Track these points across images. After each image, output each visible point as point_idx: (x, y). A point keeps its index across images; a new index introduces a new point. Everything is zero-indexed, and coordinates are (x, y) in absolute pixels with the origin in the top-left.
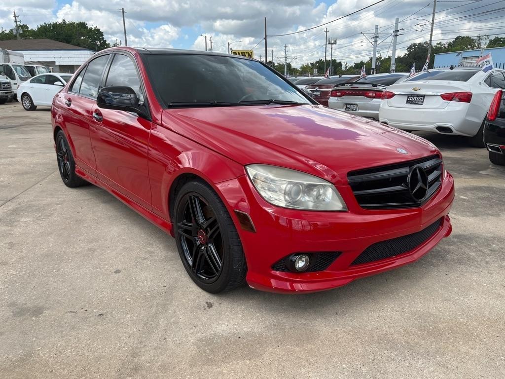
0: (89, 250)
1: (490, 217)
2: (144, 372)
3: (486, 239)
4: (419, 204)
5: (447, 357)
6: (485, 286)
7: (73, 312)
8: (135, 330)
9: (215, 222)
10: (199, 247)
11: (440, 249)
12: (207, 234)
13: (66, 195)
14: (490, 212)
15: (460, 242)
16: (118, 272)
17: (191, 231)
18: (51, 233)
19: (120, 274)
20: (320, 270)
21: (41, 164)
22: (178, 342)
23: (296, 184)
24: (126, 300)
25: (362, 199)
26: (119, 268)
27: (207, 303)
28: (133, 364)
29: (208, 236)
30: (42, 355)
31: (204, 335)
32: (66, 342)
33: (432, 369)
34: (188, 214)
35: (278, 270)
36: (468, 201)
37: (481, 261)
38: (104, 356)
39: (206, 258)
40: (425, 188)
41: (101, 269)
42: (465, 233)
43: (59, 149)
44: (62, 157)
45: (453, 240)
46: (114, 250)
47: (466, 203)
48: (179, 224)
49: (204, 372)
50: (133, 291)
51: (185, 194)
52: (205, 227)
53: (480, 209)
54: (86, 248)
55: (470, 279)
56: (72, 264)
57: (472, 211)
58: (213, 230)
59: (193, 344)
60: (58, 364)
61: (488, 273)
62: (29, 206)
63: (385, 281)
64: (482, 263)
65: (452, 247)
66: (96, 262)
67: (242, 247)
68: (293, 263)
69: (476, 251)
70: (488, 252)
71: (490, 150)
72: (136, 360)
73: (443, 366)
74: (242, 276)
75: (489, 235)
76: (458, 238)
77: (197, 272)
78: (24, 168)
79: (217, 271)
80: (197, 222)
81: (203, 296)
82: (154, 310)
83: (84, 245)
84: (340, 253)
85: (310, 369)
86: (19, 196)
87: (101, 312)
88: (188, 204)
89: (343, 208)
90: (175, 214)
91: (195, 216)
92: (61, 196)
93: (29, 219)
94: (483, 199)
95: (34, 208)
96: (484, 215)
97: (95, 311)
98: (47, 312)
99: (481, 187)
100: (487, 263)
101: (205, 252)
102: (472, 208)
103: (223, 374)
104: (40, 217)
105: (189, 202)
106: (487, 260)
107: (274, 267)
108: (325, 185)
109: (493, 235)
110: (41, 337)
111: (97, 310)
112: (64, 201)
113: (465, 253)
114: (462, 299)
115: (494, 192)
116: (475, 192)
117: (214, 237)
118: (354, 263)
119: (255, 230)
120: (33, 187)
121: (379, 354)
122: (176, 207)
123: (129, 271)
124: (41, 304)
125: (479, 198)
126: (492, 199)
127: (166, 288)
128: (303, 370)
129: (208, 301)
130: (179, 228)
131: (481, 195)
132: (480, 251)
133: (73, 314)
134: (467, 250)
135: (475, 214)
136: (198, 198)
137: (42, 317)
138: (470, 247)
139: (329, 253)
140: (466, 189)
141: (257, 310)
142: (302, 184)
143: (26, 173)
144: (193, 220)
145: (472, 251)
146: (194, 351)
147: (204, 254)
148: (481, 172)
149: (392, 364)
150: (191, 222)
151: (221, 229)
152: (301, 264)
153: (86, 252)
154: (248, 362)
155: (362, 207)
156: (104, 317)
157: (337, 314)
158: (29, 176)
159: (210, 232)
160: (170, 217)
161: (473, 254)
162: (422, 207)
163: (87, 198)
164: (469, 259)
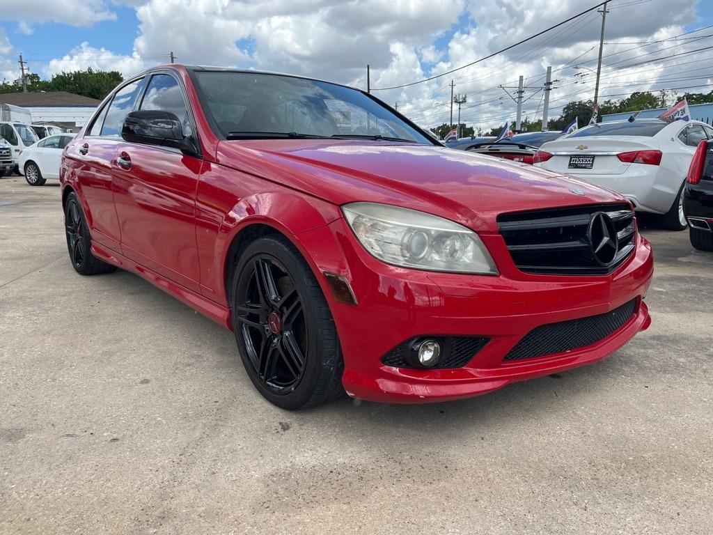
0: (105, 353)
1: (701, 314)
2: (177, 521)
3: (700, 341)
4: (605, 271)
5: (660, 499)
6: (705, 402)
7: (71, 436)
8: (167, 461)
9: (294, 295)
10: (270, 340)
11: (632, 354)
12: (281, 318)
13: (76, 284)
14: (701, 307)
15: (662, 345)
16: (145, 381)
17: (258, 316)
18: (49, 333)
19: (149, 385)
20: (456, 366)
21: (43, 247)
22: (234, 478)
23: (419, 231)
24: (155, 419)
25: (519, 258)
26: (148, 377)
27: (280, 423)
28: (161, 510)
29: (284, 319)
30: (15, 495)
31: (275, 468)
32: (56, 477)
33: (637, 516)
34: (253, 291)
35: (392, 364)
36: (666, 294)
37: (696, 369)
38: (115, 498)
39: (280, 355)
40: (614, 246)
41: (119, 379)
42: (668, 334)
43: (69, 220)
44: (73, 232)
45: (650, 342)
46: (142, 354)
47: (663, 296)
48: (239, 308)
49: (274, 521)
50: (168, 408)
51: (250, 258)
52: (278, 305)
53: (685, 304)
54: (101, 351)
55: (682, 392)
56: (76, 371)
57: (674, 305)
58: (291, 309)
59: (258, 480)
60: (40, 509)
61: (709, 384)
62: (21, 298)
63: (554, 395)
64: (698, 372)
65: (649, 351)
66: (113, 369)
67: (336, 332)
68: (415, 355)
69: (687, 356)
70: (705, 358)
71: (692, 226)
72: (165, 503)
73: (656, 511)
74: (335, 378)
75: (703, 336)
76: (658, 340)
77: (266, 379)
78: (19, 252)
79: (297, 372)
80: (266, 300)
81: (274, 415)
82: (197, 434)
83: (97, 347)
84: (487, 340)
85: (444, 518)
86: (7, 285)
87: (115, 436)
88: (254, 275)
89: (491, 270)
90: (234, 293)
91: (264, 292)
92: (69, 286)
93: (18, 315)
94: (687, 291)
95: (28, 300)
96: (692, 310)
97: (105, 434)
98: (30, 436)
99: (683, 277)
100: (705, 371)
101: (279, 347)
102: (672, 302)
103: (305, 524)
104: (34, 311)
105: (256, 271)
106: (704, 367)
107: (386, 360)
108: (463, 234)
109: (708, 336)
110: (18, 469)
111: (109, 433)
112: (73, 292)
113: (670, 358)
114: (673, 419)
115: (703, 283)
116: (673, 282)
117: (292, 321)
118: (509, 358)
119: (356, 302)
120: (28, 275)
121: (554, 496)
122: (235, 283)
123: (163, 381)
124: (23, 425)
125: (682, 290)
126: (701, 291)
127: (218, 404)
128: (433, 519)
129: (283, 421)
130: (241, 313)
131: (684, 286)
132: (692, 355)
133: (71, 438)
134: (672, 354)
135: (680, 311)
136: (269, 262)
137: (21, 443)
138: (676, 351)
139: (471, 338)
140: (661, 279)
141: (359, 434)
142: (427, 232)
143: (21, 258)
144: (262, 299)
145: (680, 356)
146: (260, 490)
147: (277, 349)
148: (680, 259)
149: (575, 510)
150: (258, 302)
151: (303, 307)
152: (426, 356)
153: (99, 356)
154: (345, 507)
155: (520, 269)
156: (118, 442)
157: (483, 439)
158: (25, 261)
159: (286, 313)
160: (227, 299)
161: (682, 360)
162: (609, 275)
163: (106, 288)
164: (678, 366)
